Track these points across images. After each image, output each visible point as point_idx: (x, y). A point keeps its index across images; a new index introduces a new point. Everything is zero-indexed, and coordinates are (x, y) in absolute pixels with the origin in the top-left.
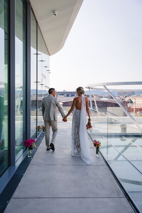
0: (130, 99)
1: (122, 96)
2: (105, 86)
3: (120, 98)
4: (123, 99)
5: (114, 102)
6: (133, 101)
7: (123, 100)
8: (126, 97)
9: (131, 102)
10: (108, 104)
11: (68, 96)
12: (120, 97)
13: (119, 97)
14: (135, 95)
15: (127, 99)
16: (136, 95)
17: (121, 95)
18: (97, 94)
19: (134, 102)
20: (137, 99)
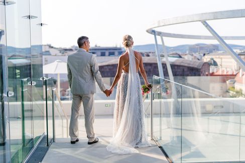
0: (213, 59)
1: (197, 53)
2: (205, 22)
3: (193, 57)
4: (199, 58)
5: (186, 65)
6: (218, 61)
7: (199, 60)
8: (204, 55)
9: (215, 64)
10: (176, 67)
11: (103, 54)
12: (194, 55)
13: (192, 55)
14: (220, 52)
15: (206, 59)
16: (222, 52)
17: (195, 52)
18: (153, 51)
19: (219, 64)
20: (224, 59)
